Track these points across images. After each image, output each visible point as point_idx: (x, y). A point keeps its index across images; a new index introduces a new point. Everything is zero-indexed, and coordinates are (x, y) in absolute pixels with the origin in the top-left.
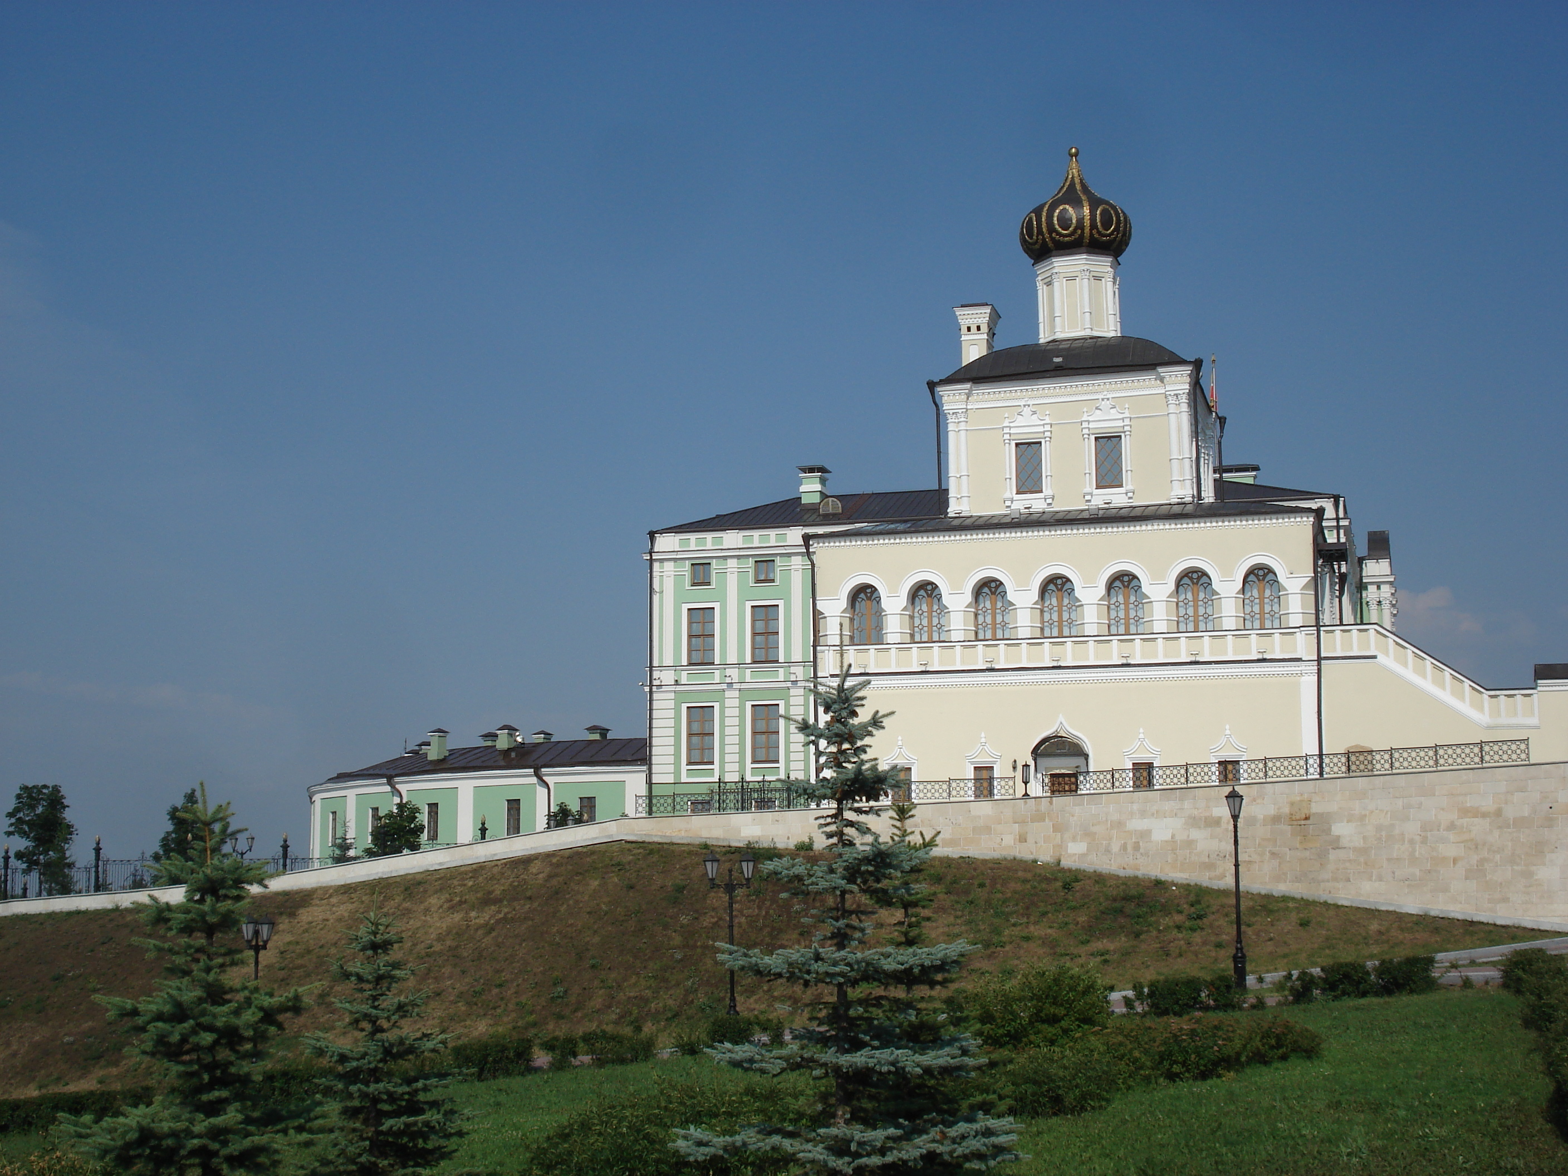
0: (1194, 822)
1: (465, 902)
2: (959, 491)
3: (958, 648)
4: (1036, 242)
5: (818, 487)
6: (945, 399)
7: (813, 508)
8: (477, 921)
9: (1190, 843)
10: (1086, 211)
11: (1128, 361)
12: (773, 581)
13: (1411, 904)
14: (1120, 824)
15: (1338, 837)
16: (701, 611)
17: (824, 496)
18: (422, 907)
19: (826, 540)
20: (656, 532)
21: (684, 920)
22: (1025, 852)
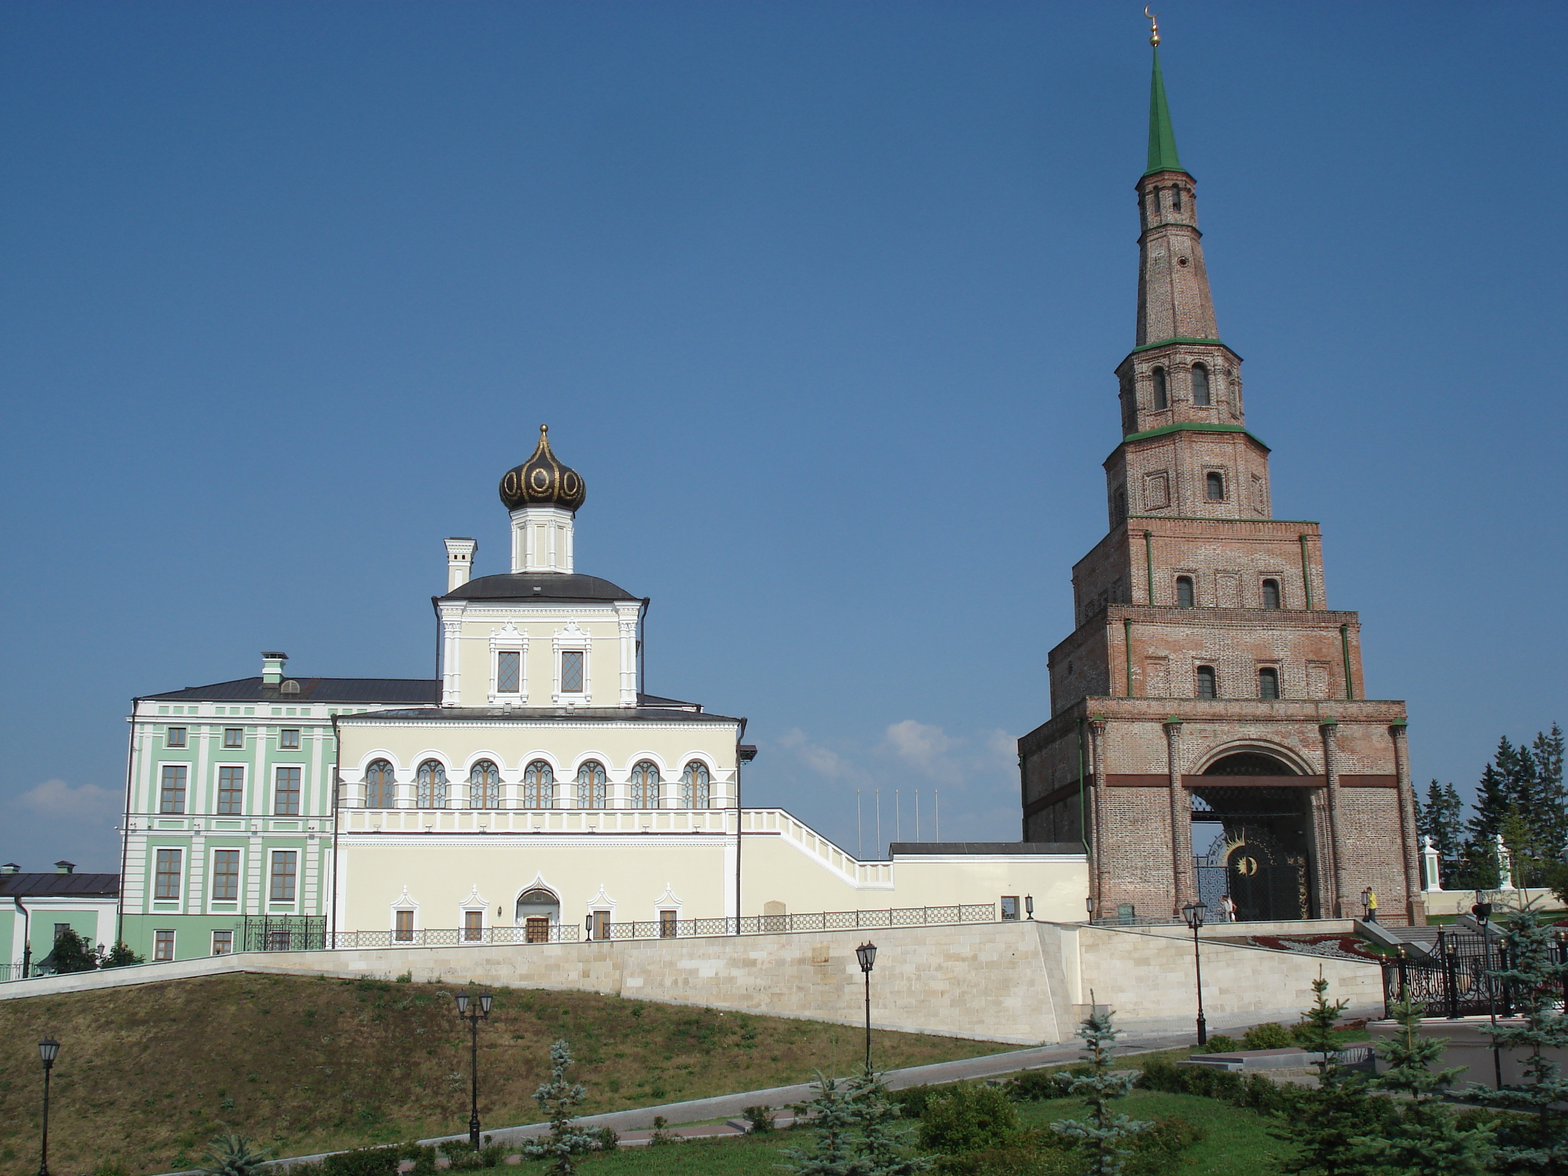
0: (733, 962)
1: (112, 1022)
2: (452, 685)
3: (457, 815)
4: (515, 495)
5: (279, 670)
6: (444, 612)
7: (274, 688)
8: (130, 1039)
9: (731, 980)
10: (557, 475)
11: (591, 594)
12: (240, 746)
13: (910, 1026)
14: (671, 964)
15: (851, 975)
16: (174, 768)
17: (283, 679)
18: (70, 1025)
19: (350, 720)
20: (139, 699)
21: (325, 1041)
22: (588, 985)
